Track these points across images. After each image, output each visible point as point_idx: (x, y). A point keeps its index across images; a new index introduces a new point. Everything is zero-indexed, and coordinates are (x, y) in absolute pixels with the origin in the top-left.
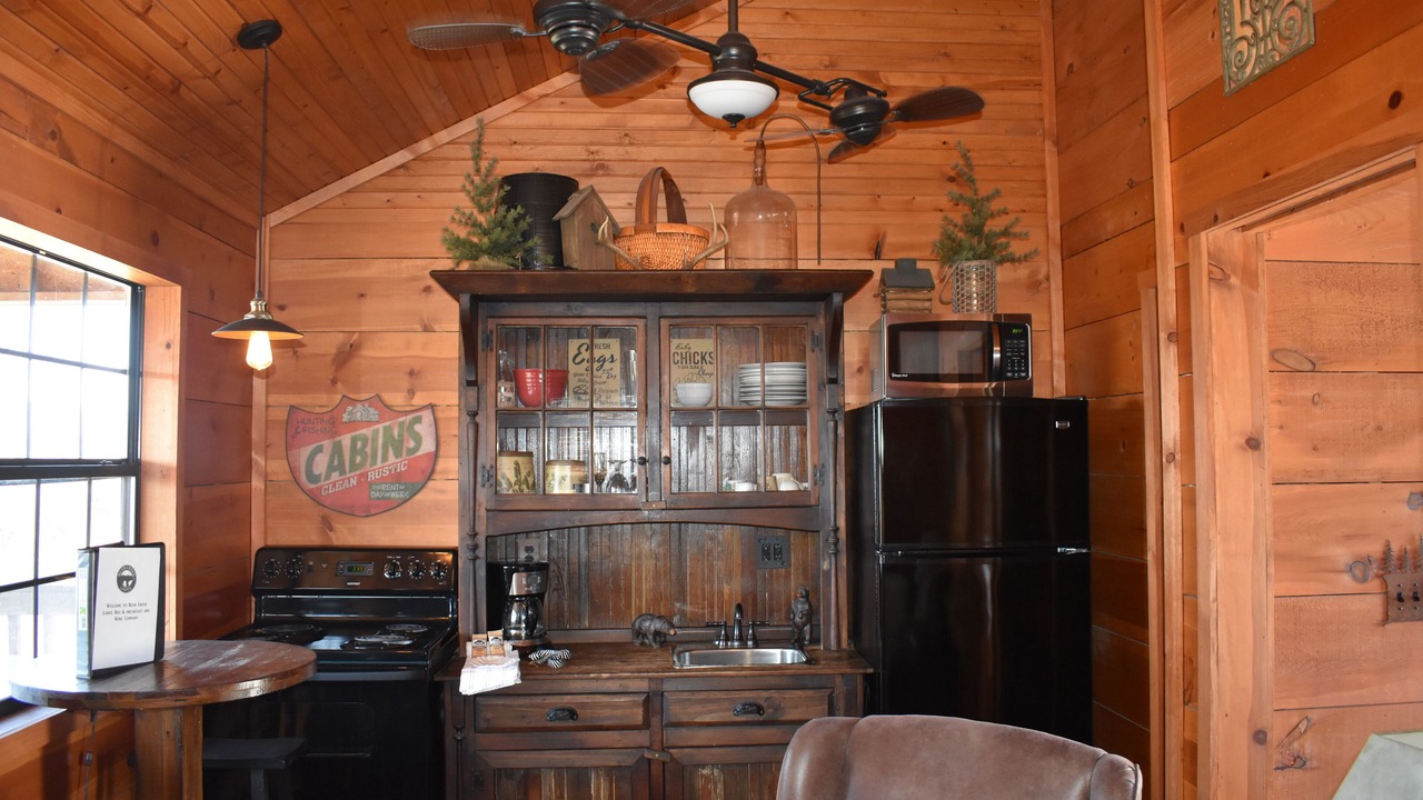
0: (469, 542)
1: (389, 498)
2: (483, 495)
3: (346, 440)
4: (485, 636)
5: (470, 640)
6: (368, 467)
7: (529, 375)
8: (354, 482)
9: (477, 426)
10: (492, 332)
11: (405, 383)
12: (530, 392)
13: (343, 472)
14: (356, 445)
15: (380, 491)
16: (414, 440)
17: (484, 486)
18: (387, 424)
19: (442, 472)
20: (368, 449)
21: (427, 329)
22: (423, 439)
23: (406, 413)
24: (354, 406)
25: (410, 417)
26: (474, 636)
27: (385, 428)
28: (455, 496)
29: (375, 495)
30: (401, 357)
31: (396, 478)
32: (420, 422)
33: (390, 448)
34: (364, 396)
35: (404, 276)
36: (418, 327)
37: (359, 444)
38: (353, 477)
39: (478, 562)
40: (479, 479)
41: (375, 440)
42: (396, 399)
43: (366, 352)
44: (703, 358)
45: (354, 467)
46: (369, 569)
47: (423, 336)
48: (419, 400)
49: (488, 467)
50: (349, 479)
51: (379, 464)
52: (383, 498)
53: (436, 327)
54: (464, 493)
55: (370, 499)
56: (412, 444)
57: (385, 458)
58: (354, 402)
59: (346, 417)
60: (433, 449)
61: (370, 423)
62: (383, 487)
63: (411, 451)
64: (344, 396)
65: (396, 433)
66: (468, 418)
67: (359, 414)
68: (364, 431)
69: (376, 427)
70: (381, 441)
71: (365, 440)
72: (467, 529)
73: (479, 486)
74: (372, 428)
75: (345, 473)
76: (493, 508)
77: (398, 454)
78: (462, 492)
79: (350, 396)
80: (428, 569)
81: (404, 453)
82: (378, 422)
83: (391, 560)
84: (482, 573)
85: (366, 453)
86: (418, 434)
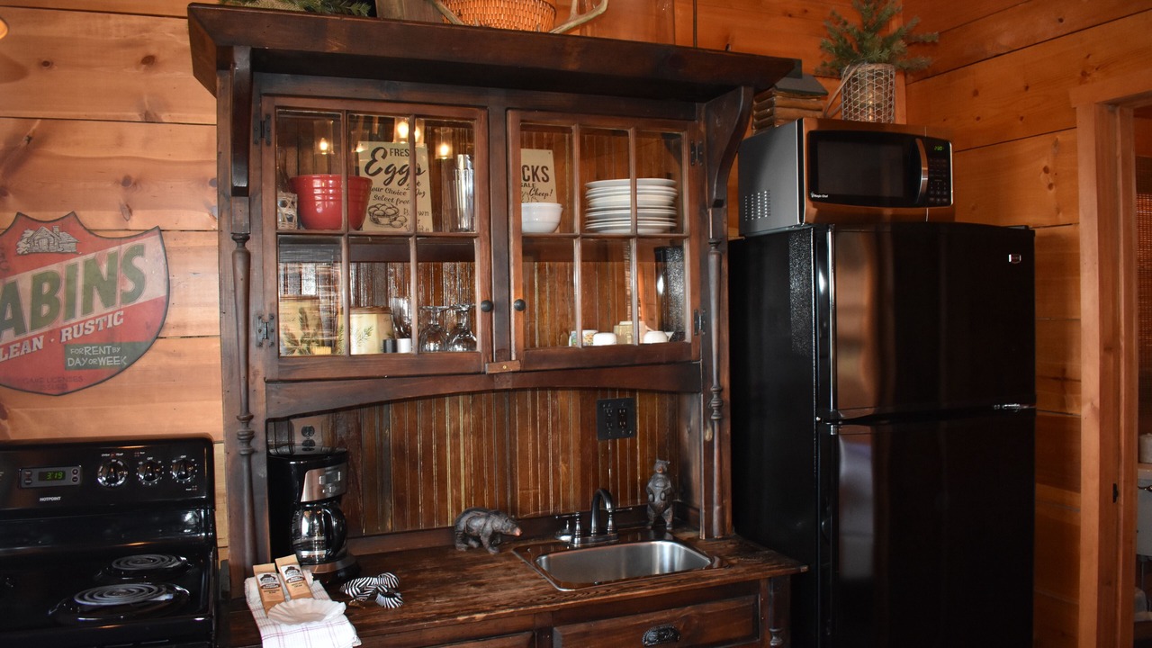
0: (241, 429)
1: (96, 367)
2: (259, 359)
3: (25, 281)
4: (272, 566)
5: (252, 575)
6: (60, 322)
7: (317, 183)
8: (39, 344)
9: (248, 257)
10: (268, 116)
11: (117, 195)
12: (319, 210)
13: (20, 329)
14: (41, 287)
15: (82, 356)
16: (133, 279)
17: (260, 345)
18: (91, 256)
19: (178, 326)
20: (61, 295)
21: (149, 119)
22: (148, 279)
23: (121, 240)
24: (36, 230)
25: (126, 246)
26: (256, 568)
27: (86, 263)
28: (216, 360)
29: (73, 362)
30: (110, 158)
31: (108, 336)
32: (142, 254)
33: (96, 293)
34: (51, 215)
35: (113, 38)
36: (136, 115)
37: (46, 288)
38: (38, 336)
39: (254, 458)
40: (253, 335)
41: (71, 281)
42: (104, 220)
43: (55, 149)
44: (534, 174)
45: (37, 321)
46: (73, 476)
47: (144, 129)
48: (137, 221)
49: (267, 317)
50: (31, 339)
51: (79, 317)
52: (87, 367)
53: (165, 117)
54: (231, 357)
55: (66, 368)
56: (130, 286)
57: (88, 308)
58: (35, 224)
59: (23, 247)
60: (162, 293)
61: (63, 255)
62: (87, 350)
63: (129, 297)
64: (18, 214)
65: (104, 269)
66: (234, 245)
67: (45, 242)
68: (54, 268)
69: (73, 261)
70: (80, 282)
71: (55, 281)
72: (238, 411)
73: (253, 346)
74: (65, 263)
75: (24, 331)
76: (276, 377)
77: (108, 302)
78: (226, 354)
79: (30, 214)
80: (167, 470)
81: (118, 300)
82: (76, 254)
83: (109, 459)
84: (262, 472)
85: (57, 300)
86: (139, 271)
